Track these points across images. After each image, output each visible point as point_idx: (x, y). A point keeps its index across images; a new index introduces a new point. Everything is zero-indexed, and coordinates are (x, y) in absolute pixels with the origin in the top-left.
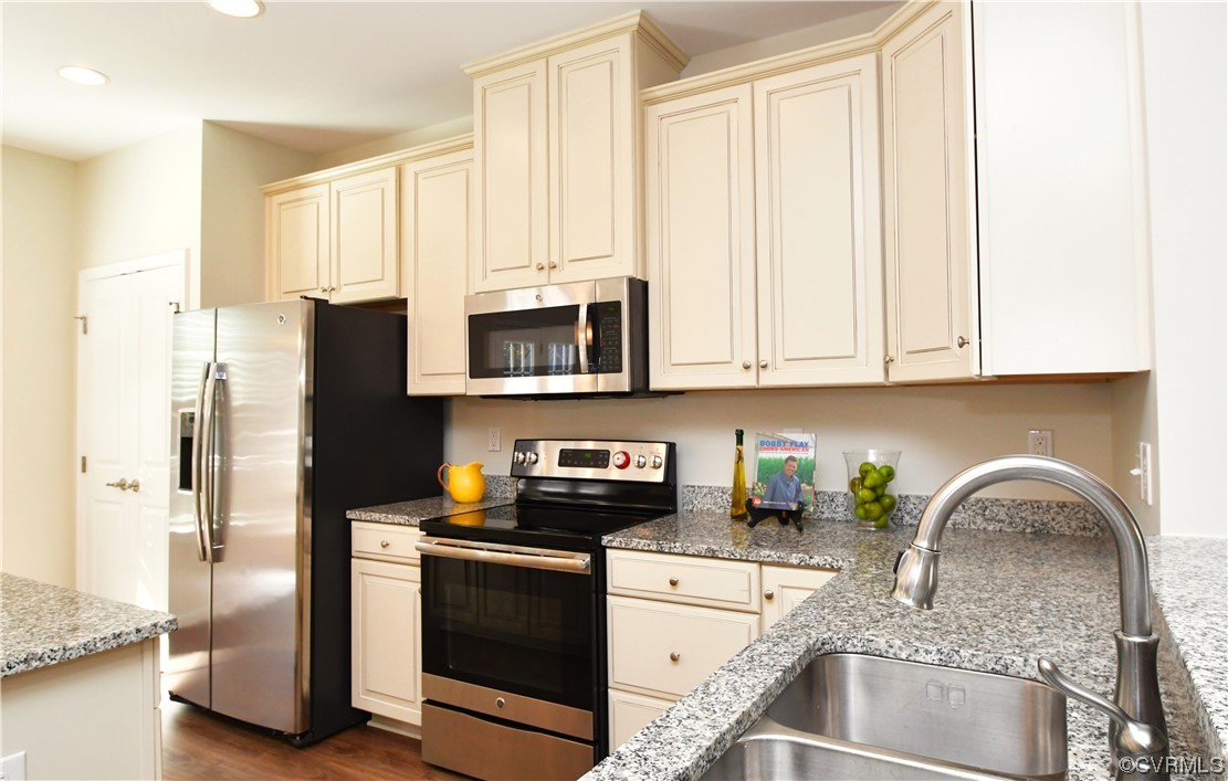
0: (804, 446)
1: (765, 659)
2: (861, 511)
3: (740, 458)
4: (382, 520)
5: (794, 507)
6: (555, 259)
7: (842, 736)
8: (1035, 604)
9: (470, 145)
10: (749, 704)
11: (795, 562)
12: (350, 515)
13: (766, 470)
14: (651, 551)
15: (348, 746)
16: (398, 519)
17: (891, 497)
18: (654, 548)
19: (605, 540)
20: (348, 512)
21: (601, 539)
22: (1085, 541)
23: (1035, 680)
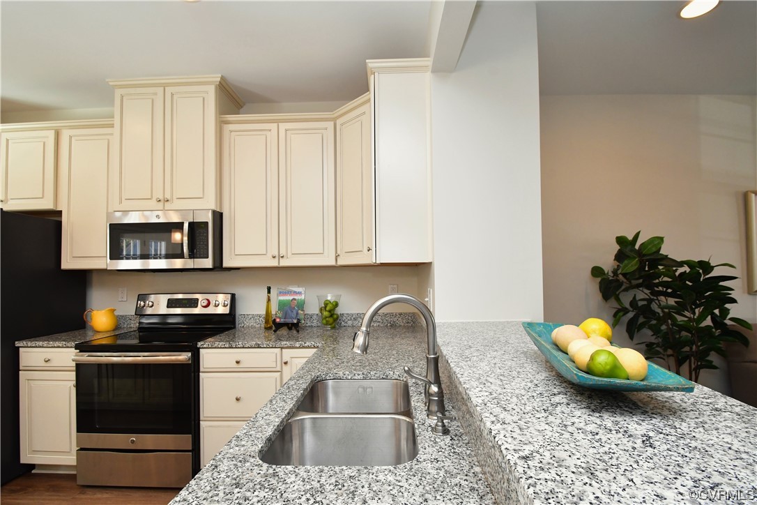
0: (300, 293)
1: (295, 387)
2: (324, 321)
3: (269, 300)
4: (45, 345)
5: (295, 321)
6: (168, 196)
7: (326, 412)
8: (394, 352)
9: (112, 126)
10: (292, 405)
11: (298, 346)
12: (17, 344)
13: (282, 305)
14: (226, 348)
15: (19, 488)
16: (57, 344)
17: (337, 314)
18: (228, 346)
19: (199, 344)
20: (16, 343)
21: (197, 344)
22: (408, 328)
23: (397, 379)
